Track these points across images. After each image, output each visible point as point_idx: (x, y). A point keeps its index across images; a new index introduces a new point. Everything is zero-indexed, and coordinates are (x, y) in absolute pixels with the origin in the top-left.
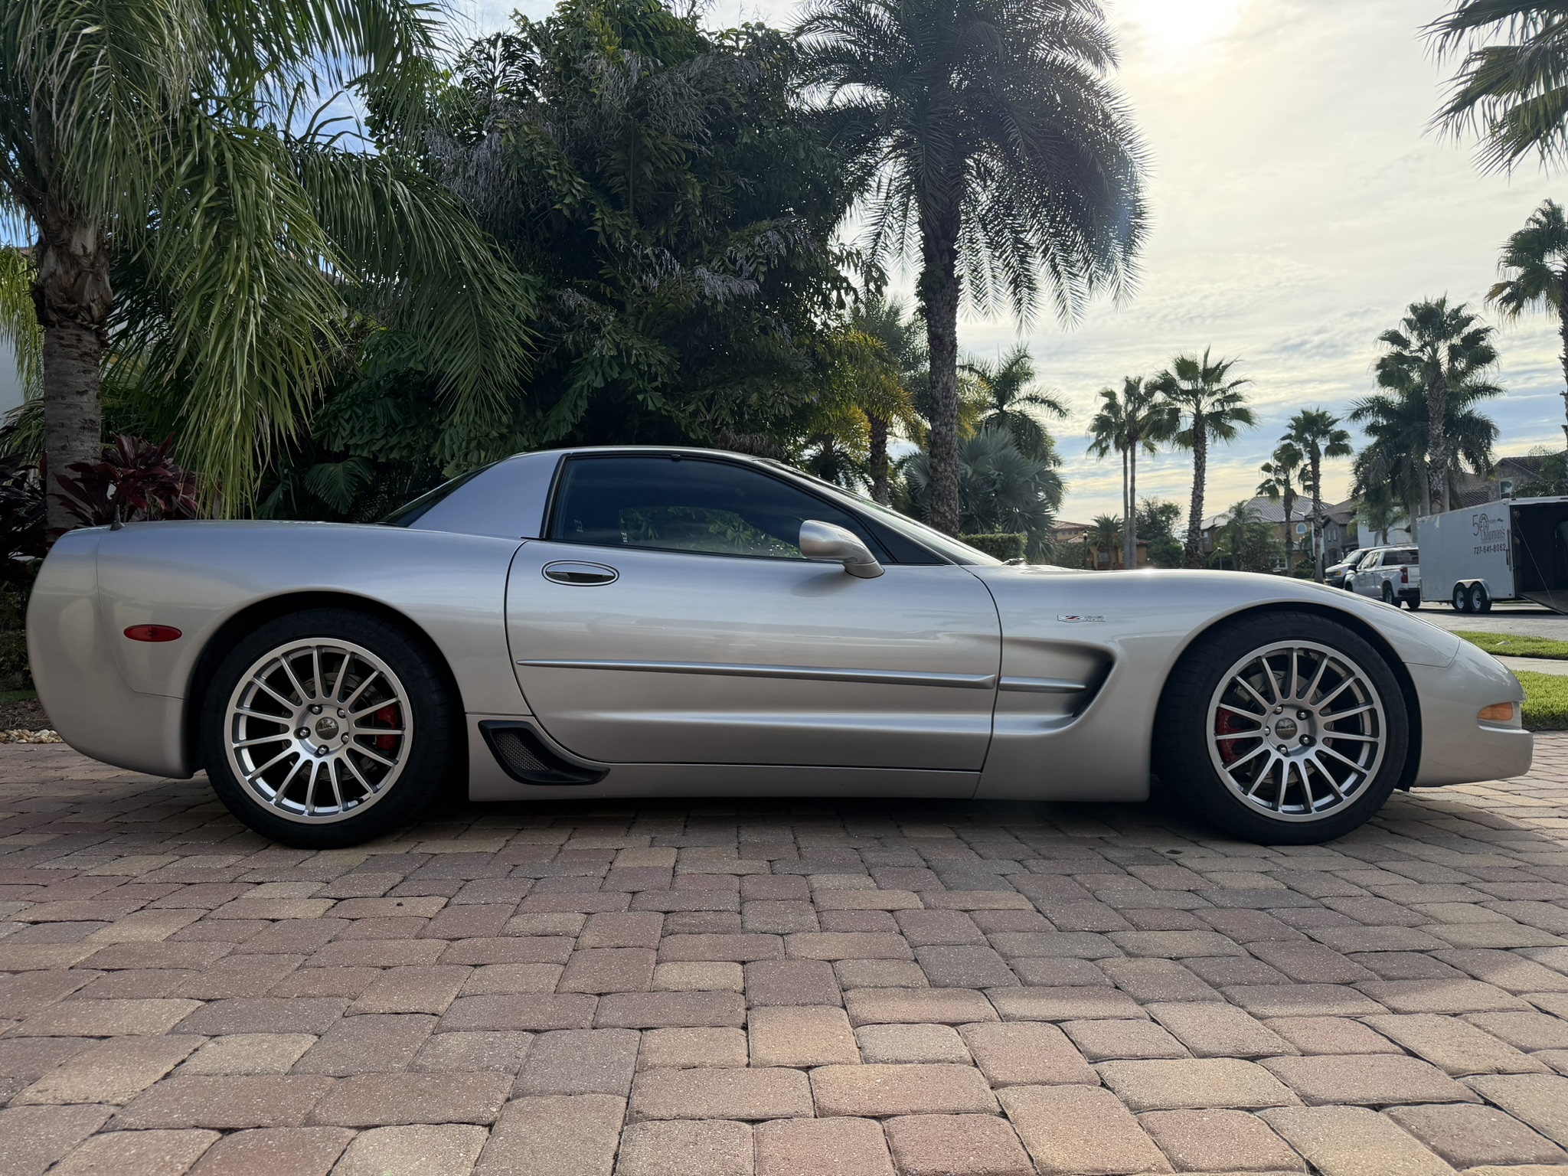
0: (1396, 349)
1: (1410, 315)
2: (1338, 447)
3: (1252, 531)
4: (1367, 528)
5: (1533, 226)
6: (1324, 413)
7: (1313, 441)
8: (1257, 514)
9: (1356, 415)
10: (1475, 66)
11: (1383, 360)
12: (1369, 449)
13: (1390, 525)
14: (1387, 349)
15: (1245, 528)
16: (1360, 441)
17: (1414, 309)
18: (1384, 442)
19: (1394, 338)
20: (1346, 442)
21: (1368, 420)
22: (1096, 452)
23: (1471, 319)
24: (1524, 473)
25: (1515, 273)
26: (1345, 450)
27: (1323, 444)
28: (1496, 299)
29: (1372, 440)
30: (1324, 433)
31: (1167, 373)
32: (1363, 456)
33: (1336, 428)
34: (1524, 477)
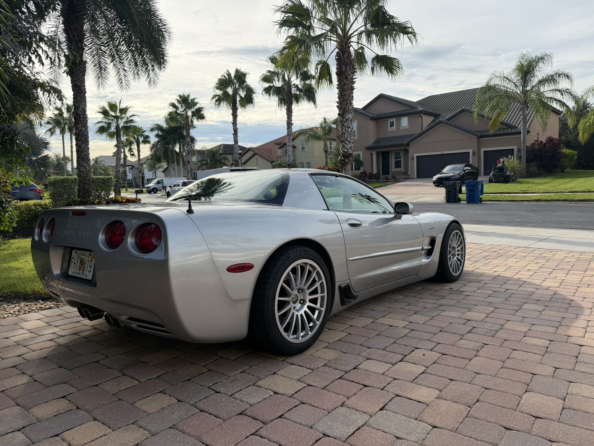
0: (174, 110)
1: (178, 98)
2: (146, 140)
3: (101, 169)
4: (148, 170)
5: (223, 78)
6: (141, 128)
7: (138, 138)
8: (103, 163)
9: (152, 130)
10: (289, 40)
11: (170, 113)
12: (155, 142)
13: (157, 170)
14: (172, 109)
15: (99, 168)
16: (153, 139)
17: (180, 96)
18: (161, 141)
19: (173, 105)
20: (149, 139)
21: (156, 132)
22: (49, 133)
23: (197, 103)
24: (199, 155)
25: (219, 92)
26: (149, 142)
27: (141, 139)
28: (214, 99)
29: (157, 140)
30: (142, 135)
31: (104, 107)
32: (153, 145)
33: (146, 134)
34: (199, 156)
